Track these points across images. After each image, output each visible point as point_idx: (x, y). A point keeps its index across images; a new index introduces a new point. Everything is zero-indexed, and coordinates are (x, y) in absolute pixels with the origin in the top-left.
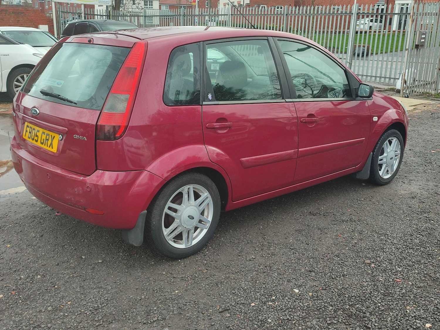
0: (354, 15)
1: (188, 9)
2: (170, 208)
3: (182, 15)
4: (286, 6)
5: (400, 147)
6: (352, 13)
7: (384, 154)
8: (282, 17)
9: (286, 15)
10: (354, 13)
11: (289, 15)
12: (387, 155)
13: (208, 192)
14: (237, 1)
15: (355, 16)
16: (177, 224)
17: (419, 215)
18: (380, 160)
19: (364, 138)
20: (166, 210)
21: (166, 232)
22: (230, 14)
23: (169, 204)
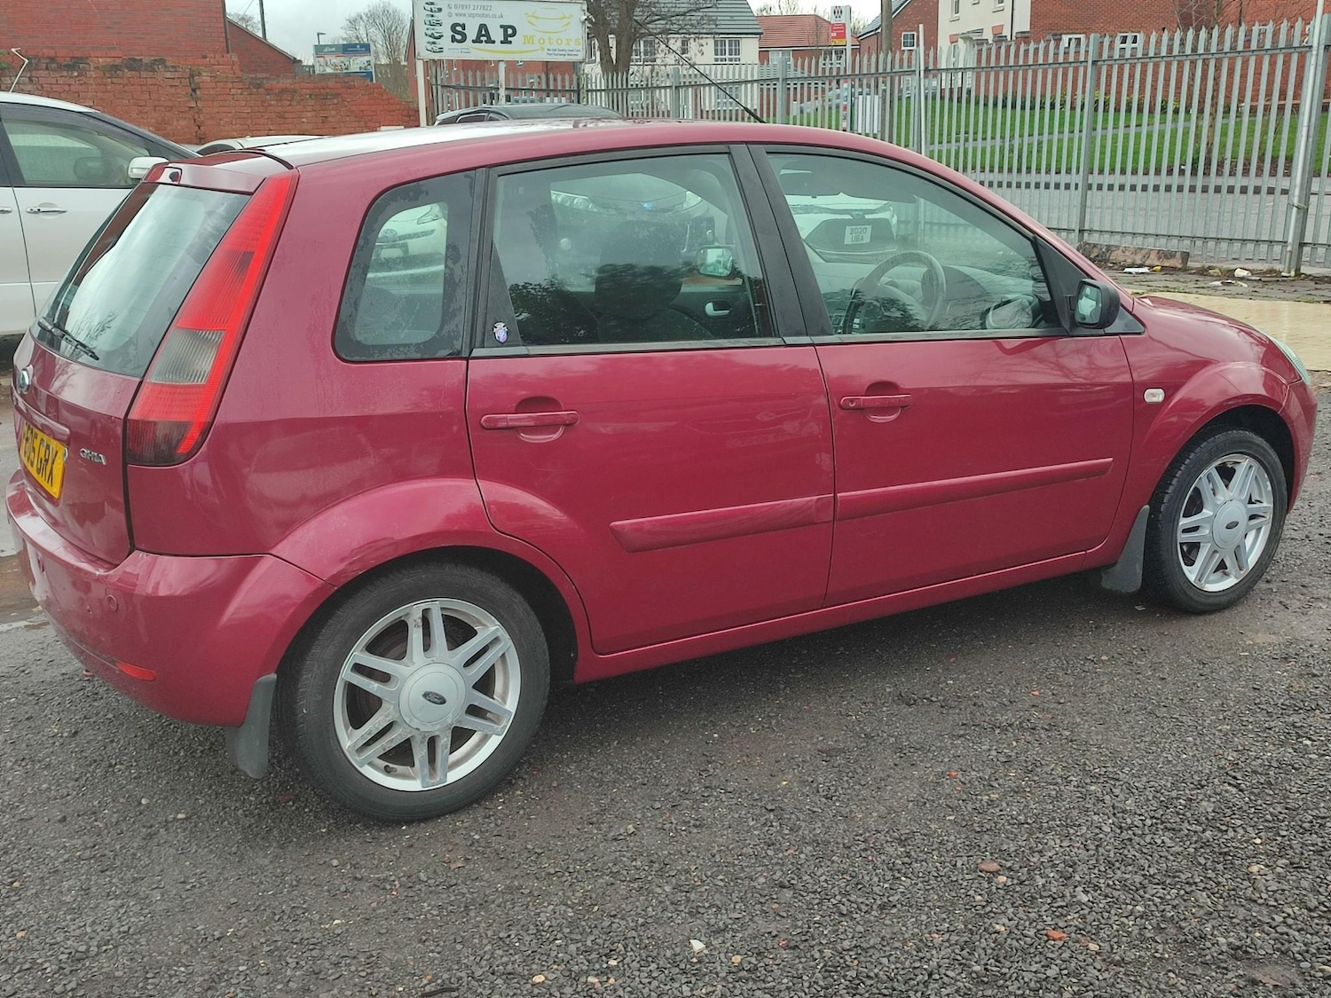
0: (1314, 52)
1: (800, 59)
2: (358, 668)
3: (781, 80)
4: (1092, 36)
5: (1270, 488)
6: (1310, 44)
7: (1204, 510)
8: (1081, 70)
9: (1094, 62)
10: (1315, 45)
11: (1102, 63)
12: (1212, 513)
13: (498, 623)
14: (993, 27)
15: (1317, 55)
16: (386, 716)
17: (1271, 717)
18: (1185, 531)
19: (1111, 459)
20: (346, 674)
21: (348, 739)
22: (922, 68)
23: (358, 654)
